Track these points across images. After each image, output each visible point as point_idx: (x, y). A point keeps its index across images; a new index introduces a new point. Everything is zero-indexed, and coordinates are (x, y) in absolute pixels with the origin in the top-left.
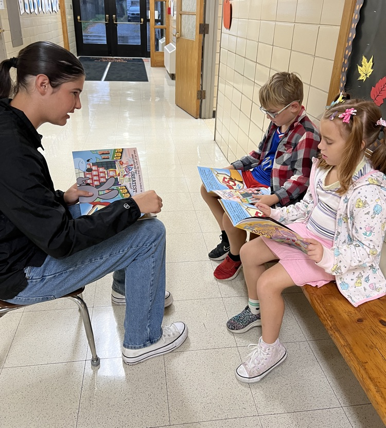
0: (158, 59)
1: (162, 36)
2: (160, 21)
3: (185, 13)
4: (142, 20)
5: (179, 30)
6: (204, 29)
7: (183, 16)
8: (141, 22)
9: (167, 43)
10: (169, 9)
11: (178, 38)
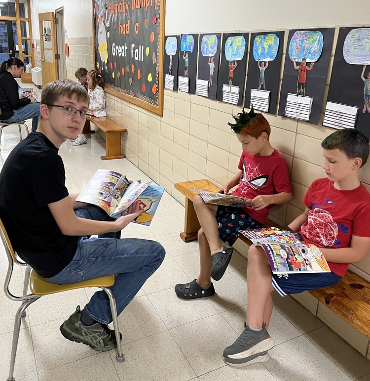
0: (28, 77)
1: (28, 63)
2: (26, 52)
3: (46, 49)
4: (11, 51)
5: (43, 57)
6: (57, 57)
7: (45, 50)
8: (10, 53)
9: (33, 66)
10: (33, 45)
11: (43, 62)
